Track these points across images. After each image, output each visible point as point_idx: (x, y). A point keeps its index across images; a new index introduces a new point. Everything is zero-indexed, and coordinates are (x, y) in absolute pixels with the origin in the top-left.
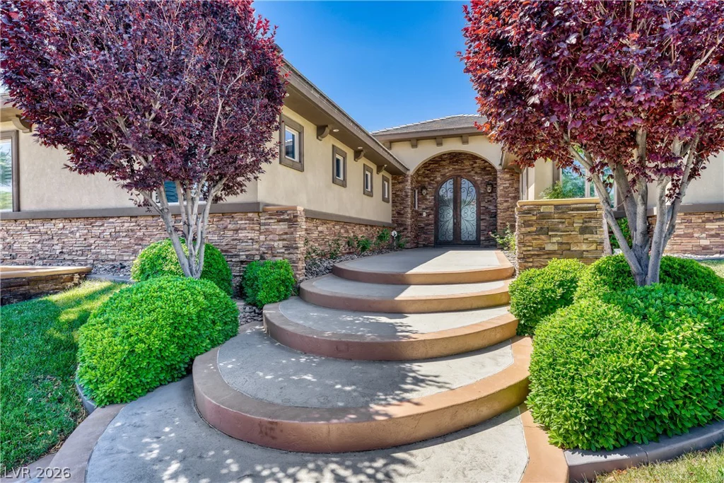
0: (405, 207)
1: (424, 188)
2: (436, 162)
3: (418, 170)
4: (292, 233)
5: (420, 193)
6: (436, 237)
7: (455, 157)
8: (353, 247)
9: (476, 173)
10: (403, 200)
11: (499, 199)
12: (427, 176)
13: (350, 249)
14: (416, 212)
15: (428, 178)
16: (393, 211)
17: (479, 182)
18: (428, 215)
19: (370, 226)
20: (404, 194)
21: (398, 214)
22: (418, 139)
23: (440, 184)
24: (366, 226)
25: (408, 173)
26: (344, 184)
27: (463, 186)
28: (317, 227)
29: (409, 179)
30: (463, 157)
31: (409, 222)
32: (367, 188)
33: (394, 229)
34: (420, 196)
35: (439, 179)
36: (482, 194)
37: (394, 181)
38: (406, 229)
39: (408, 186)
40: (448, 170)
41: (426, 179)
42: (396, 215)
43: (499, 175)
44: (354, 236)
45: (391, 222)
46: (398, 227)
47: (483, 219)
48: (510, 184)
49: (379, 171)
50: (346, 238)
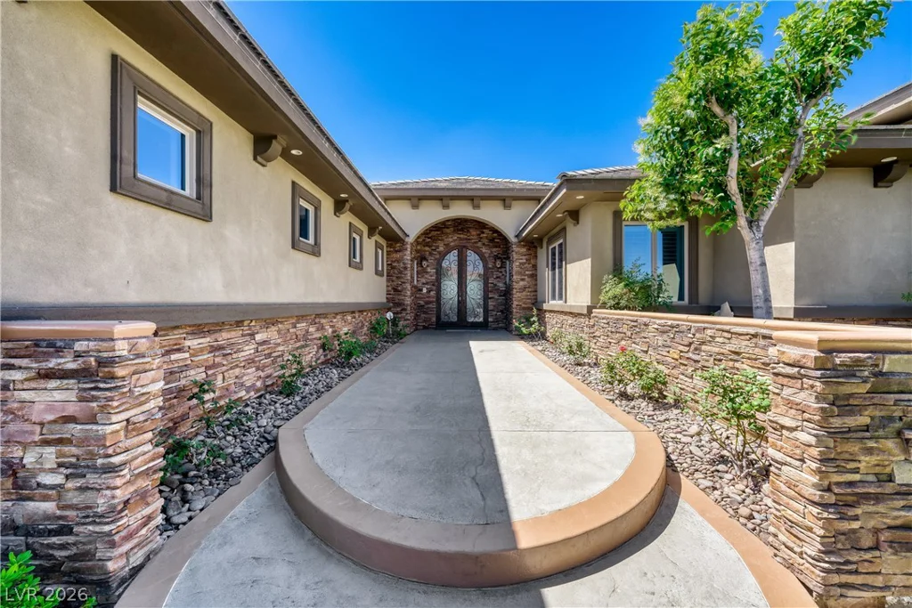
0: (404, 283)
1: (425, 259)
2: (438, 229)
3: (418, 237)
4: (93, 420)
5: (420, 264)
6: (438, 317)
7: (460, 224)
8: (331, 350)
9: (484, 244)
10: (401, 272)
11: (514, 277)
12: (427, 245)
13: (325, 356)
14: (415, 287)
15: (430, 247)
16: (387, 286)
17: (487, 255)
18: (429, 291)
19: (359, 311)
20: (402, 265)
21: (395, 292)
22: (421, 198)
23: (443, 255)
24: (353, 312)
25: (407, 239)
26: (315, 251)
27: (468, 258)
28: (252, 335)
29: (409, 246)
30: (469, 225)
31: (408, 301)
32: (354, 257)
33: (389, 310)
34: (420, 268)
35: (441, 249)
36: (490, 268)
37: (389, 249)
38: (405, 310)
39: (408, 255)
40: (453, 239)
41: (427, 248)
42: (392, 292)
43: (515, 248)
44: (334, 332)
45: (385, 300)
46: (394, 307)
47: (491, 298)
48: (527, 260)
49: (371, 234)
50: (320, 339)
